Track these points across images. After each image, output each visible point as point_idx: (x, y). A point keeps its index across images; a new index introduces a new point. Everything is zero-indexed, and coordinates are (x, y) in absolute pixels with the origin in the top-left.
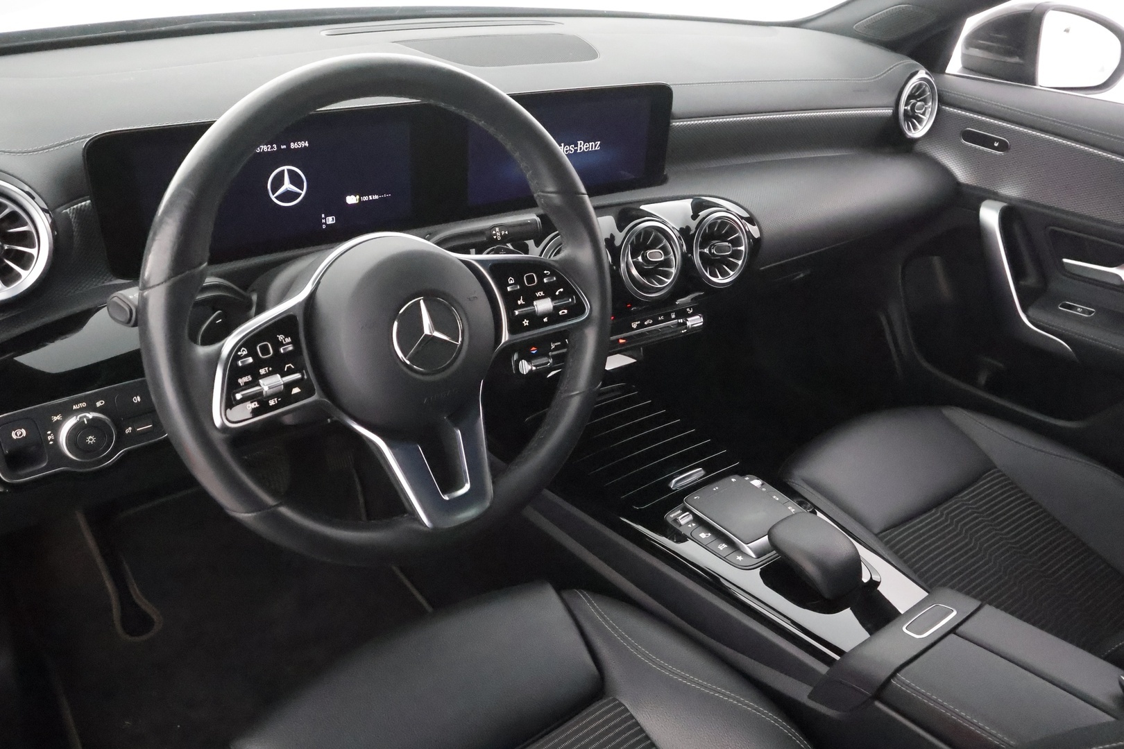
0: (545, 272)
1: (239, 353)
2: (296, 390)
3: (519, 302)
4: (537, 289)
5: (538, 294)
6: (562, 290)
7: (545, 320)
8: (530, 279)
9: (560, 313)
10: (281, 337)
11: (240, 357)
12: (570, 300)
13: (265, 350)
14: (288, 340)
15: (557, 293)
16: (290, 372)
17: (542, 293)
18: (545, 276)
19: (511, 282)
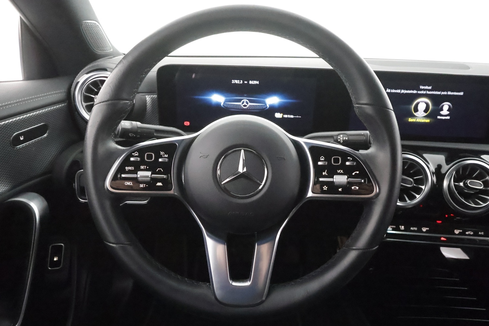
0: (349, 158)
1: (133, 154)
2: (159, 184)
3: (324, 173)
4: (339, 168)
5: (339, 171)
6: (358, 172)
7: (340, 190)
8: (336, 161)
9: (353, 188)
10: (162, 153)
11: (133, 156)
12: (363, 181)
13: (150, 157)
14: (166, 156)
15: (353, 174)
16: (160, 173)
17: (342, 171)
18: (348, 160)
19: (322, 159)
